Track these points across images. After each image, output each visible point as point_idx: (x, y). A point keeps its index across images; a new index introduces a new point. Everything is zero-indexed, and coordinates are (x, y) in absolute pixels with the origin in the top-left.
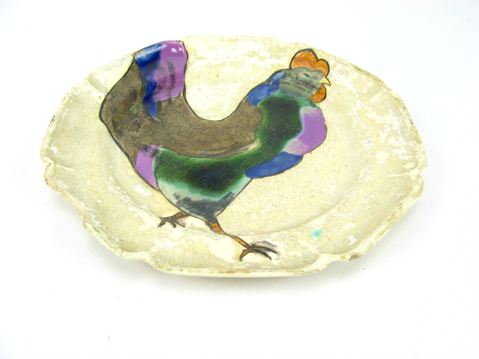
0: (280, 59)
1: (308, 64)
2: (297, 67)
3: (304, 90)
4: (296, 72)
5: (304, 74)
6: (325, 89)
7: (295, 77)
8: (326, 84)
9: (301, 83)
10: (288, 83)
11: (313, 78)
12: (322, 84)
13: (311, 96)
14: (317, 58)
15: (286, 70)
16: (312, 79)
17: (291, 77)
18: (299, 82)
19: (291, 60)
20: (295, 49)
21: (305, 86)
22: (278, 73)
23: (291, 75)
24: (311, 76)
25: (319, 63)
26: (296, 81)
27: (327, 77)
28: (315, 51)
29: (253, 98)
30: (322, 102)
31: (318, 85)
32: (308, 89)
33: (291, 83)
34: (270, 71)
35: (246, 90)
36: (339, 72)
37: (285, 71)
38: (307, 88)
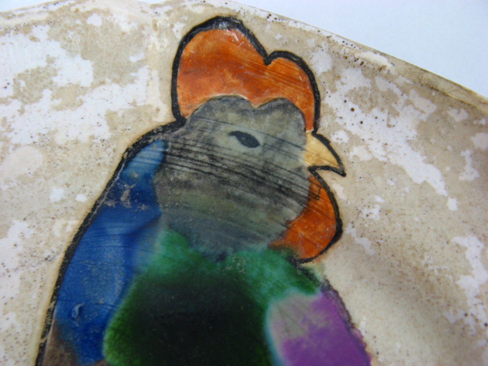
0: (132, 81)
1: (235, 81)
2: (198, 103)
3: (253, 206)
4: (202, 130)
5: (233, 134)
6: (331, 196)
7: (205, 158)
8: (327, 168)
9: (235, 178)
10: (187, 185)
11: (272, 147)
12: (312, 169)
13: (285, 229)
14: (260, 49)
15: (165, 128)
16: (269, 154)
17: (192, 159)
18: (225, 175)
19: (170, 77)
20: (174, 30)
21: (253, 190)
22: (139, 155)
23: (190, 151)
24: (260, 138)
25: (273, 70)
26: (214, 171)
27: (320, 132)
28: (248, 24)
29: (81, 309)
30: (331, 251)
31: (299, 180)
32: (265, 202)
33: (195, 182)
34: (110, 150)
35: (44, 264)
36: (355, 103)
37: (161, 137)
38: (262, 195)
